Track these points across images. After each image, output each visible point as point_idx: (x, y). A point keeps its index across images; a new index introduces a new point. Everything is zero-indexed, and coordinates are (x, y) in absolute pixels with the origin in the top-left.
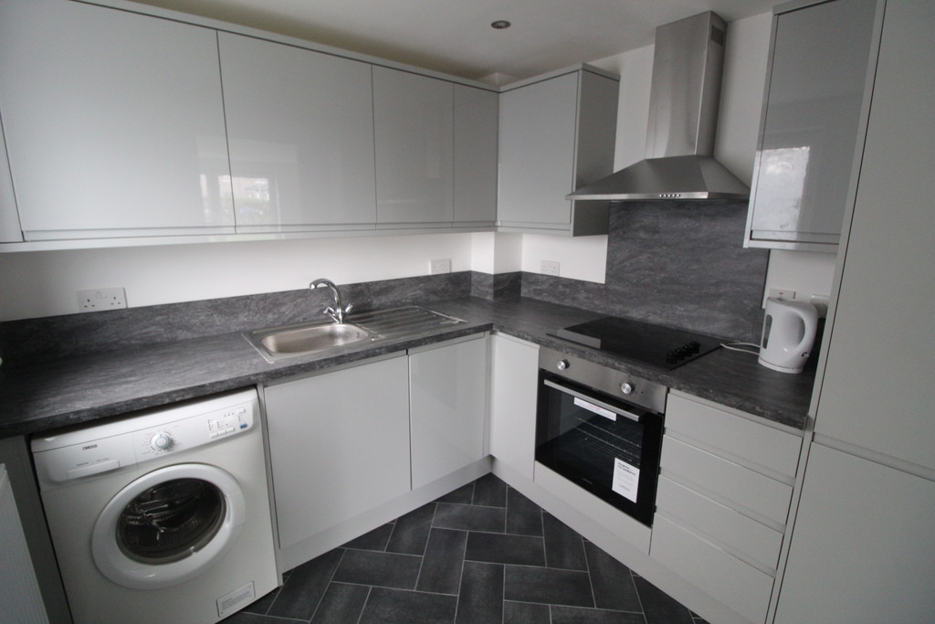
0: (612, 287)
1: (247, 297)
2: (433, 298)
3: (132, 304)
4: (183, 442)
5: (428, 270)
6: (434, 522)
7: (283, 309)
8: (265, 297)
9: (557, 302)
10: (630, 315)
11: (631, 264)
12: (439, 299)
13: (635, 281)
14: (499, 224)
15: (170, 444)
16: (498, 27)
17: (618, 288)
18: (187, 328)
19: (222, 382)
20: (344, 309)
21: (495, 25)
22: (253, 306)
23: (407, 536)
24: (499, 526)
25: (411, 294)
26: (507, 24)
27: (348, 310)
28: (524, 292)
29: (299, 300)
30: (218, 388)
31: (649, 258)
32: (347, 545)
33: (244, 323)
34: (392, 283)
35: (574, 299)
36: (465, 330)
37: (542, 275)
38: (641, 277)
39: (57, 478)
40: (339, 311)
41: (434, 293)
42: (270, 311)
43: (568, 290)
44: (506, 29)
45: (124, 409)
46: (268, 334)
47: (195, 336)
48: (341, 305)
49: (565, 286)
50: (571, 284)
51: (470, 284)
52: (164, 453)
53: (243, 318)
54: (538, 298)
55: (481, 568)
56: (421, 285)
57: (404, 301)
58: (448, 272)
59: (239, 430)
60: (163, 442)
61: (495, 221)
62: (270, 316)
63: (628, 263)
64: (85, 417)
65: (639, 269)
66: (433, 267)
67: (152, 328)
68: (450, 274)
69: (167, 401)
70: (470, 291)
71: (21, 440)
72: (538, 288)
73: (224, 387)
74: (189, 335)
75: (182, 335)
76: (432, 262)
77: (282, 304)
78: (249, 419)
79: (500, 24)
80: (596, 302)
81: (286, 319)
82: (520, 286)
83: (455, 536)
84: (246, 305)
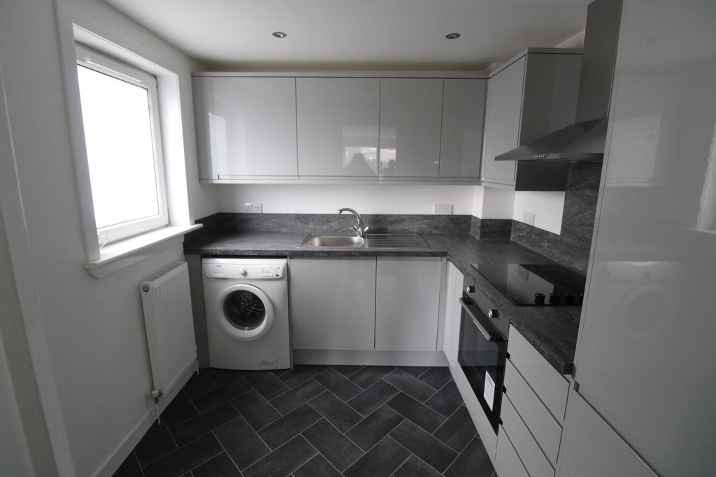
0: (564, 239)
1: (314, 215)
2: (435, 231)
3: (266, 211)
4: (251, 275)
5: (432, 211)
6: (385, 377)
7: (332, 224)
8: (323, 216)
9: (530, 248)
10: (574, 266)
11: (579, 219)
12: (440, 233)
13: (579, 235)
14: (482, 179)
15: (245, 274)
16: (452, 38)
17: (568, 240)
18: (285, 227)
19: (270, 251)
20: (363, 229)
21: (450, 37)
22: (317, 220)
23: (365, 376)
24: (423, 397)
25: (416, 227)
26: (458, 36)
27: (365, 230)
28: (513, 237)
29: (341, 220)
30: (268, 254)
31: (591, 214)
32: (332, 366)
33: (311, 229)
34: (402, 217)
35: (541, 246)
36: (421, 252)
37: (524, 224)
38: (585, 232)
39: (208, 276)
40: (360, 230)
41: (436, 228)
42: (325, 224)
43: (537, 238)
44: (458, 38)
45: (232, 253)
46: (315, 236)
47: (289, 231)
48: (362, 225)
49: (536, 235)
50: (540, 233)
51: (470, 225)
52: (242, 277)
53: (311, 226)
54: (520, 243)
55: (390, 413)
56: (426, 221)
57: (411, 230)
58: (450, 214)
59: (275, 277)
60: (242, 272)
61: (479, 177)
62: (325, 227)
63: (576, 218)
64: (219, 253)
65: (584, 224)
66: (437, 210)
67: (271, 224)
68: (452, 215)
69: (247, 254)
70: (469, 231)
71: (199, 256)
72: (521, 234)
73: (270, 254)
74: (285, 230)
75: (283, 230)
76: (436, 205)
77: (332, 221)
78: (280, 273)
79: (452, 36)
80: (554, 251)
81: (334, 230)
82: (510, 232)
83: (392, 389)
84: (313, 219)
